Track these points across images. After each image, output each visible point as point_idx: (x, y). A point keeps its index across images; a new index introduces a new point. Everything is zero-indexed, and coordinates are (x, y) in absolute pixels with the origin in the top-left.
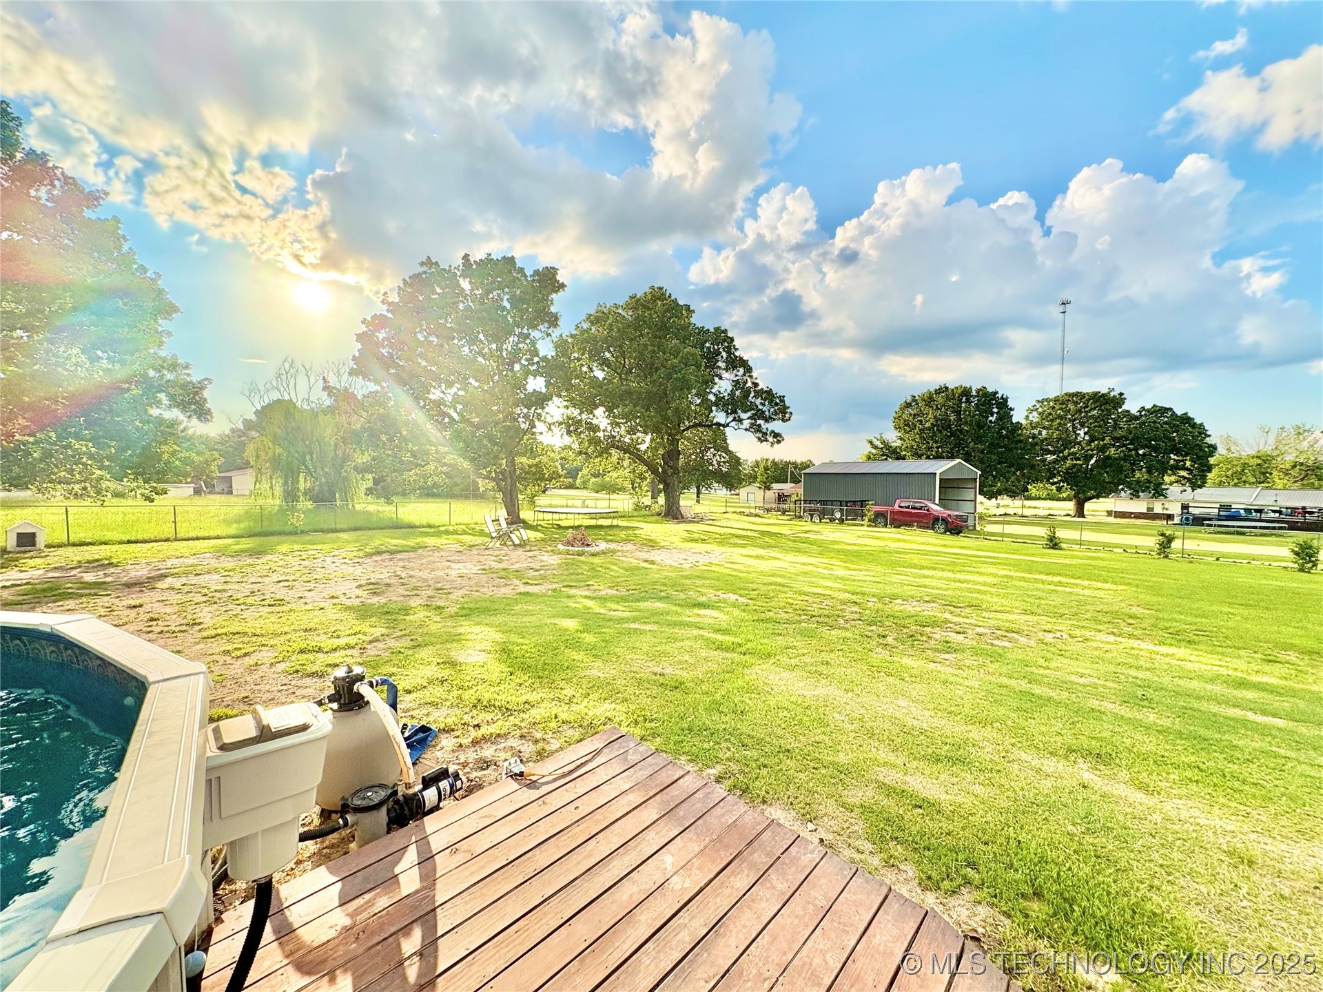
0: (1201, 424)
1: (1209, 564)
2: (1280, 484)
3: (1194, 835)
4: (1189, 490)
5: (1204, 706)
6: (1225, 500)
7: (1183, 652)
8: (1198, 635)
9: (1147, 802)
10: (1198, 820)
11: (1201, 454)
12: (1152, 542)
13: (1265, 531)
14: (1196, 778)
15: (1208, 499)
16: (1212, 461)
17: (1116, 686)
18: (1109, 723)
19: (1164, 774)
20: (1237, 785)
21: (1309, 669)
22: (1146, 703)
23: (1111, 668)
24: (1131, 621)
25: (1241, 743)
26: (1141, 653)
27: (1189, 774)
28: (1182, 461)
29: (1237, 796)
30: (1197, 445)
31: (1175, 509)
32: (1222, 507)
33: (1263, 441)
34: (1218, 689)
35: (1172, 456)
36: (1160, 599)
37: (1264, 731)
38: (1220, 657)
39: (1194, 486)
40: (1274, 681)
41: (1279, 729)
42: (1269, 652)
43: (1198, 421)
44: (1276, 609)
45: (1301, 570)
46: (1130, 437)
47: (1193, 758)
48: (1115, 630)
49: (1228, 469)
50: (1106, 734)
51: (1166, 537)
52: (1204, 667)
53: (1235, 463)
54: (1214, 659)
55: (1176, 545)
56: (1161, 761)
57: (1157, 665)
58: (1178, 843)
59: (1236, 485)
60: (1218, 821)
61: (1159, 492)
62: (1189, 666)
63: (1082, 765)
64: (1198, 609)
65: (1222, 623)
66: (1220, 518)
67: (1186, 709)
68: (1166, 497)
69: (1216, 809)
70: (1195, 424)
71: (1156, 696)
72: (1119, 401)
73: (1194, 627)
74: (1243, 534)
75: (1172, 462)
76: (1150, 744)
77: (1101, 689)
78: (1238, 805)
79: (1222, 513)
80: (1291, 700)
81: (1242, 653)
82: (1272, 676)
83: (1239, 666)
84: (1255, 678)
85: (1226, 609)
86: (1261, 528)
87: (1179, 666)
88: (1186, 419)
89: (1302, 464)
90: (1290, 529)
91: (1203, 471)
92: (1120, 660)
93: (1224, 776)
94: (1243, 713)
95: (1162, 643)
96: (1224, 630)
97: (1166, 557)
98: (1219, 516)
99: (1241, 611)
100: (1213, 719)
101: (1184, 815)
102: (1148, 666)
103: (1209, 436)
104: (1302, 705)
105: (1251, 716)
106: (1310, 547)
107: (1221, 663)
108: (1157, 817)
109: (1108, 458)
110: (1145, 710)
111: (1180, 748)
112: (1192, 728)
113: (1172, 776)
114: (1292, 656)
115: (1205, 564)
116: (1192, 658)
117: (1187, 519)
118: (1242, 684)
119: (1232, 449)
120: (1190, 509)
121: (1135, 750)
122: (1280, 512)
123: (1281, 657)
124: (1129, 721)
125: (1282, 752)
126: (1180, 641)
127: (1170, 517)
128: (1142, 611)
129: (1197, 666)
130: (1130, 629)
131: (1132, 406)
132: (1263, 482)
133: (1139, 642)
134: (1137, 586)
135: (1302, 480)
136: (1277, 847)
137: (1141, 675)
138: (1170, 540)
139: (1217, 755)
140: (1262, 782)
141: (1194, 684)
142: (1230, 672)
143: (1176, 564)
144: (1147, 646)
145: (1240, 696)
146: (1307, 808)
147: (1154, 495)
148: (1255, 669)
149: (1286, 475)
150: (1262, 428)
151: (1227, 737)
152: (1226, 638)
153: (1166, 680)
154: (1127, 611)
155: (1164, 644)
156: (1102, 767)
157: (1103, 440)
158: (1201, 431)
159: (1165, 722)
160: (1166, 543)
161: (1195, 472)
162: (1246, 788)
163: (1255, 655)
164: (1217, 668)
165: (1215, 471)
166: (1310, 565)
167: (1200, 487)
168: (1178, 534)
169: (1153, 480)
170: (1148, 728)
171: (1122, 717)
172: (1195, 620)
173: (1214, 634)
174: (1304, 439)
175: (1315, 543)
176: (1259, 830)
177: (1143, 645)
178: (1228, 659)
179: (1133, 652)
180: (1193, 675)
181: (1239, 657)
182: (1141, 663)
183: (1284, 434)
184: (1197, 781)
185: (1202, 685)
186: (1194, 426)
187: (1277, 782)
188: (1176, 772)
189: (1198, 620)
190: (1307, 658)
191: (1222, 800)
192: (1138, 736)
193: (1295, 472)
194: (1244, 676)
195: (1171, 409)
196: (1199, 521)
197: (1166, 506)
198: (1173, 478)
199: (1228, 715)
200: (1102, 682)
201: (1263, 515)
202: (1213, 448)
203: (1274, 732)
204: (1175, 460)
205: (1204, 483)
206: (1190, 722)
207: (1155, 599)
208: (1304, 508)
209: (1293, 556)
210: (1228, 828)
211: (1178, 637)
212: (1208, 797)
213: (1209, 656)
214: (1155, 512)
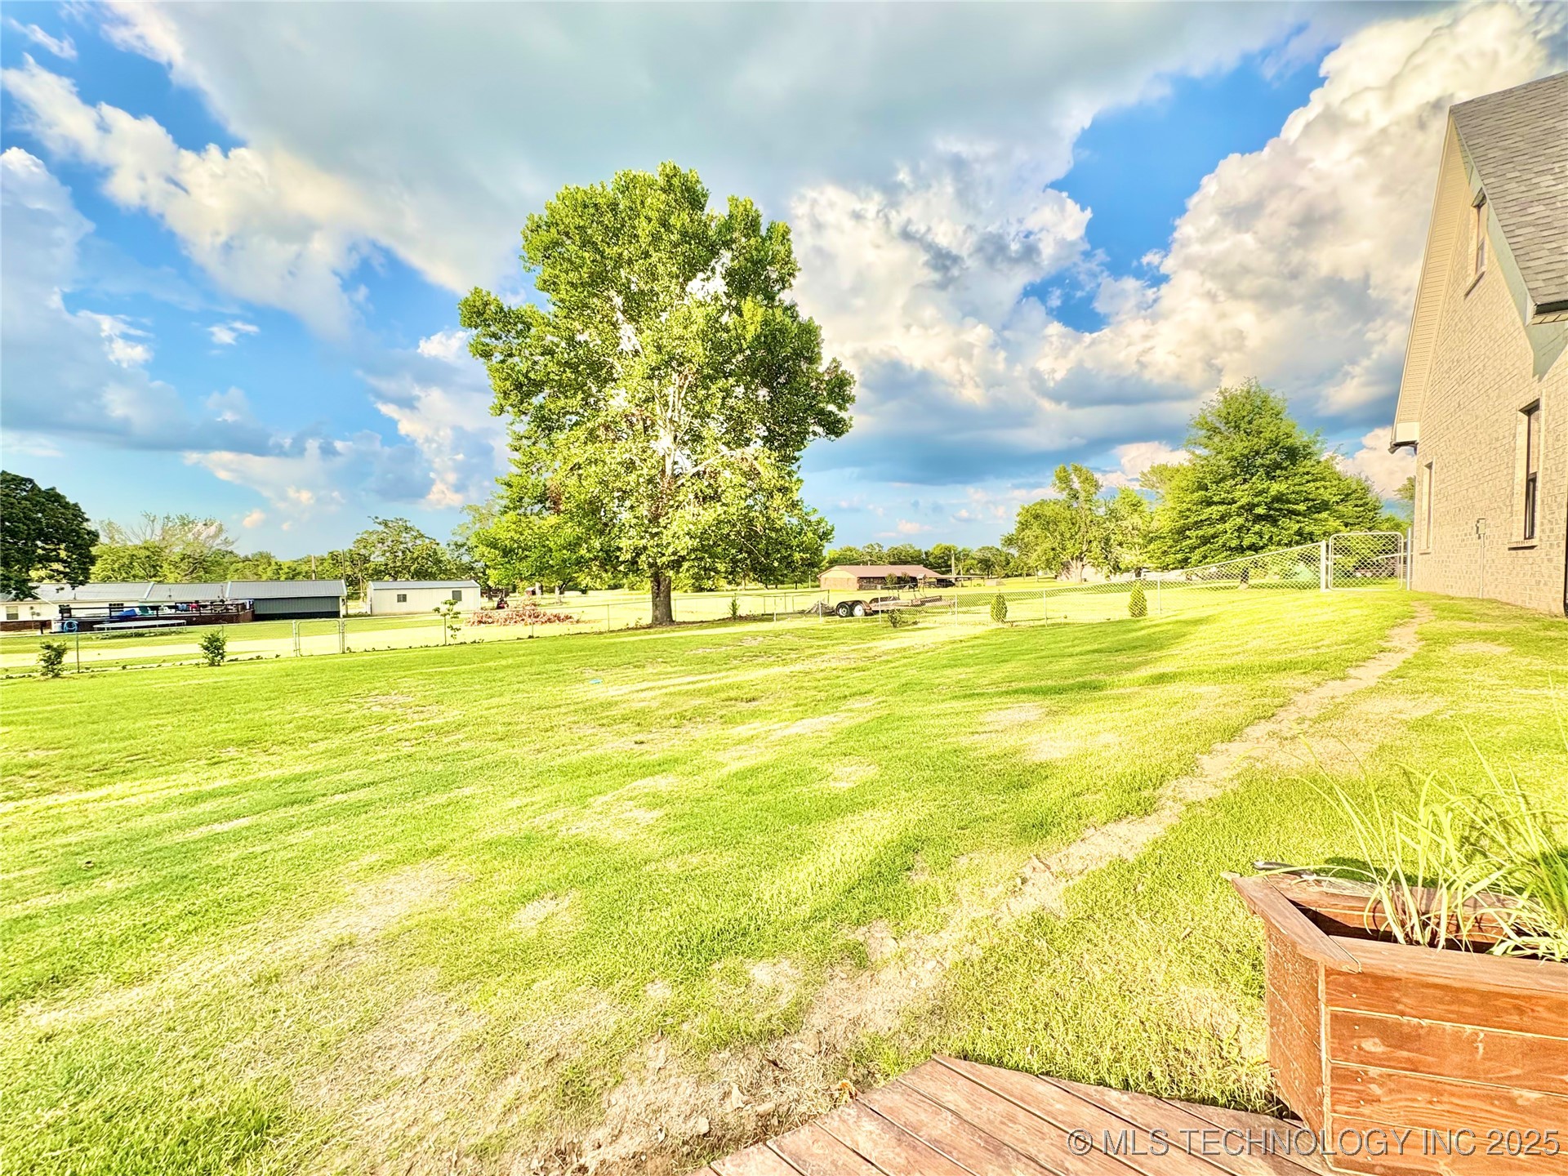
0: (76, 505)
1: (115, 675)
2: (171, 578)
3: (216, 991)
4: (68, 587)
5: (168, 840)
6: (116, 598)
7: (121, 787)
8: (132, 761)
9: (147, 994)
10: (212, 972)
11: (79, 542)
12: (33, 660)
13: (166, 629)
14: (193, 926)
15: (92, 598)
16: (94, 551)
17: (43, 869)
18: (51, 925)
19: (155, 945)
20: (235, 907)
21: (250, 758)
22: (96, 871)
23: (25, 848)
24: (32, 772)
25: (219, 862)
26: (64, 810)
27: (183, 926)
28: (55, 550)
29: (239, 918)
30: (73, 530)
31: (51, 613)
32: (111, 607)
33: (149, 531)
34: (175, 814)
35: (39, 543)
36: (66, 731)
37: (237, 837)
38: (165, 777)
39: (75, 583)
40: (228, 782)
41: (248, 828)
42: (211, 754)
43: (71, 500)
44: (202, 709)
45: (212, 664)
47: (180, 906)
48: (11, 793)
49: (114, 562)
50: (55, 943)
51: (54, 649)
52: (151, 796)
53: (122, 554)
54: (160, 782)
55: (68, 659)
56: (144, 934)
57: (92, 817)
58: (203, 1014)
59: (124, 580)
60: (232, 958)
62: (133, 801)
63: (29, 1011)
64: (122, 730)
65: (154, 739)
66: (112, 620)
67: (149, 853)
68: (35, 598)
69: (226, 948)
70: (67, 503)
71: (105, 856)
73: (125, 754)
74: (142, 635)
75: (40, 551)
76: (121, 920)
77: (19, 885)
78: (244, 928)
79: (113, 614)
80: (246, 794)
81: (187, 765)
82: (222, 778)
83: (189, 779)
84: (207, 787)
85: (154, 722)
86: (160, 626)
87: (121, 806)
88: (53, 497)
89: (190, 556)
91: (85, 563)
92: (33, 832)
93: (220, 905)
94: (209, 828)
95: (88, 787)
96: (160, 746)
97: (57, 676)
98: (111, 617)
99: (170, 720)
100: (184, 849)
101: (195, 978)
102: (80, 822)
103: (87, 520)
104: (257, 796)
105: (218, 828)
106: (218, 640)
107: (168, 784)
108: (169, 1003)
110: (97, 881)
111: (160, 903)
112: (164, 873)
113: (166, 942)
114: (233, 752)
115: (110, 675)
116: (134, 791)
117: (70, 625)
118: (198, 798)
119: (116, 537)
120: (73, 612)
121: (105, 939)
122: (176, 607)
123: (224, 757)
124: (82, 907)
125: (258, 849)
126: (112, 776)
127: (45, 625)
128: (44, 753)
129: (142, 799)
130: (35, 783)
132: (155, 576)
133: (55, 796)
134: (27, 723)
135: (192, 572)
136: (288, 946)
137: (73, 838)
138: (60, 653)
139: (203, 887)
140: (254, 889)
141: (149, 820)
142: (182, 790)
143: (72, 682)
144: (68, 798)
145: (200, 811)
146: (300, 889)
147: (17, 596)
148: (205, 776)
149: (177, 568)
150: (147, 516)
151: (205, 861)
152: (165, 754)
153: (111, 831)
154: (22, 760)
155: (92, 786)
156: (65, 992)
158: (76, 513)
159: (130, 882)
160: (54, 659)
161: (75, 565)
162: (242, 904)
163: (200, 763)
164: (167, 791)
165: (99, 563)
166: (219, 658)
167: (82, 583)
168: (65, 645)
169: (12, 575)
170: (110, 902)
171: (68, 906)
172: (121, 745)
173: (150, 755)
174: (190, 531)
175: (221, 636)
176: (271, 939)
177: (62, 799)
178: (174, 777)
179: (51, 812)
180: (140, 811)
181: (185, 771)
182: (67, 824)
183: (170, 524)
184: (196, 929)
185: (157, 817)
186: (66, 506)
187: (266, 882)
188: (169, 933)
189: (127, 743)
190: (245, 749)
191: (227, 932)
192: (102, 919)
193: (183, 566)
194: (198, 788)
195: (31, 481)
196: (86, 626)
197: (36, 610)
198: (43, 573)
199: (197, 837)
200: (17, 874)
201: (160, 613)
202: (94, 536)
203: (244, 833)
204: (43, 549)
205: (87, 578)
206: (159, 866)
207: (59, 733)
208: (197, 602)
209: (203, 652)
210: (244, 958)
211: (105, 771)
212: (213, 938)
213: (154, 781)
214: (20, 619)
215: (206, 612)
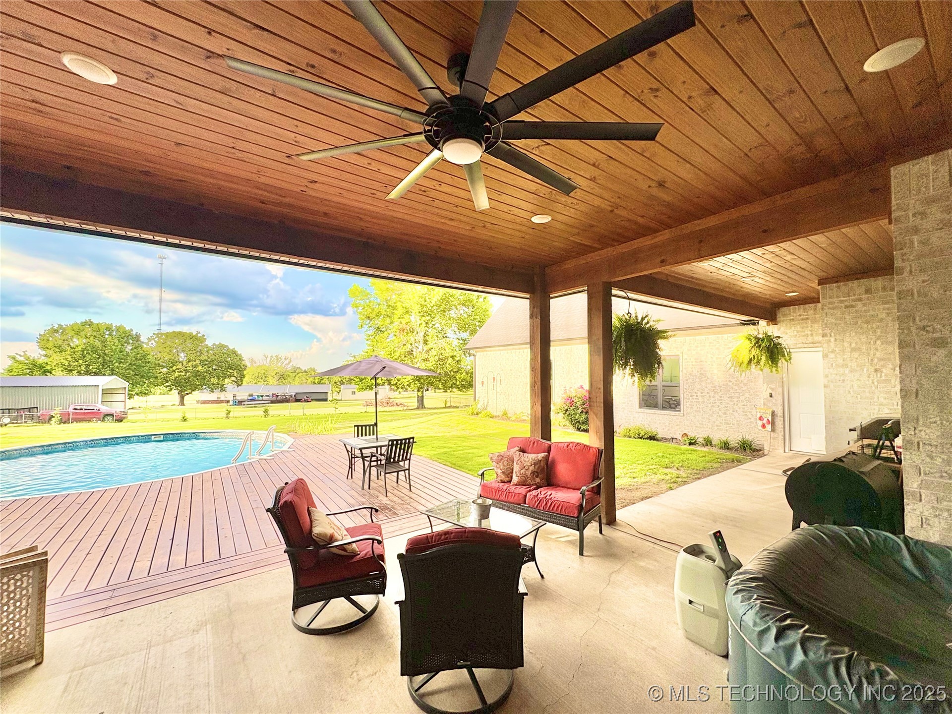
0: (240, 355)
2: (271, 382)
4: (236, 387)
6: (250, 392)
11: (240, 369)
12: (222, 414)
15: (243, 391)
16: (245, 372)
28: (233, 373)
30: (239, 365)
31: (231, 398)
32: (249, 395)
35: (228, 370)
39: (238, 385)
43: (239, 353)
46: (209, 360)
53: (254, 373)
55: (231, 415)
61: (223, 390)
66: (248, 401)
68: (226, 392)
72: (202, 339)
74: (256, 407)
75: (228, 373)
79: (249, 398)
86: (262, 404)
88: (234, 352)
89: (279, 373)
90: (271, 403)
91: (241, 378)
103: (244, 360)
109: (198, 371)
122: (268, 396)
127: (228, 402)
131: (209, 342)
132: (265, 381)
135: (279, 380)
147: (220, 390)
149: (274, 378)
150: (265, 356)
157: (195, 361)
158: (240, 358)
161: (238, 378)
165: (246, 378)
167: (240, 385)
168: (232, 410)
169: (220, 383)
174: (279, 362)
183: (273, 359)
186: (237, 355)
193: (276, 377)
195: (227, 346)
196: (240, 403)
197: (226, 396)
198: (229, 381)
201: (263, 398)
202: (245, 366)
205: (242, 384)
208: (277, 393)
214: (221, 399)
215: (279, 398)
